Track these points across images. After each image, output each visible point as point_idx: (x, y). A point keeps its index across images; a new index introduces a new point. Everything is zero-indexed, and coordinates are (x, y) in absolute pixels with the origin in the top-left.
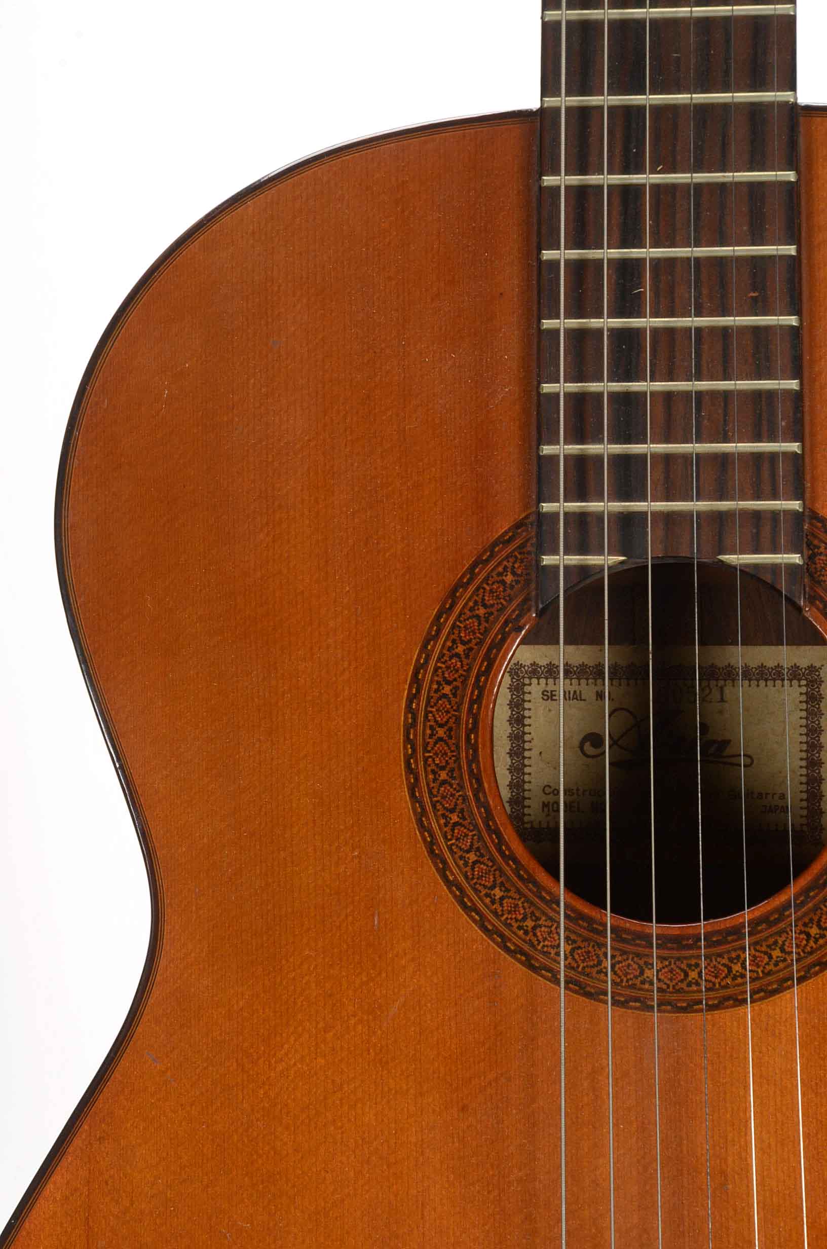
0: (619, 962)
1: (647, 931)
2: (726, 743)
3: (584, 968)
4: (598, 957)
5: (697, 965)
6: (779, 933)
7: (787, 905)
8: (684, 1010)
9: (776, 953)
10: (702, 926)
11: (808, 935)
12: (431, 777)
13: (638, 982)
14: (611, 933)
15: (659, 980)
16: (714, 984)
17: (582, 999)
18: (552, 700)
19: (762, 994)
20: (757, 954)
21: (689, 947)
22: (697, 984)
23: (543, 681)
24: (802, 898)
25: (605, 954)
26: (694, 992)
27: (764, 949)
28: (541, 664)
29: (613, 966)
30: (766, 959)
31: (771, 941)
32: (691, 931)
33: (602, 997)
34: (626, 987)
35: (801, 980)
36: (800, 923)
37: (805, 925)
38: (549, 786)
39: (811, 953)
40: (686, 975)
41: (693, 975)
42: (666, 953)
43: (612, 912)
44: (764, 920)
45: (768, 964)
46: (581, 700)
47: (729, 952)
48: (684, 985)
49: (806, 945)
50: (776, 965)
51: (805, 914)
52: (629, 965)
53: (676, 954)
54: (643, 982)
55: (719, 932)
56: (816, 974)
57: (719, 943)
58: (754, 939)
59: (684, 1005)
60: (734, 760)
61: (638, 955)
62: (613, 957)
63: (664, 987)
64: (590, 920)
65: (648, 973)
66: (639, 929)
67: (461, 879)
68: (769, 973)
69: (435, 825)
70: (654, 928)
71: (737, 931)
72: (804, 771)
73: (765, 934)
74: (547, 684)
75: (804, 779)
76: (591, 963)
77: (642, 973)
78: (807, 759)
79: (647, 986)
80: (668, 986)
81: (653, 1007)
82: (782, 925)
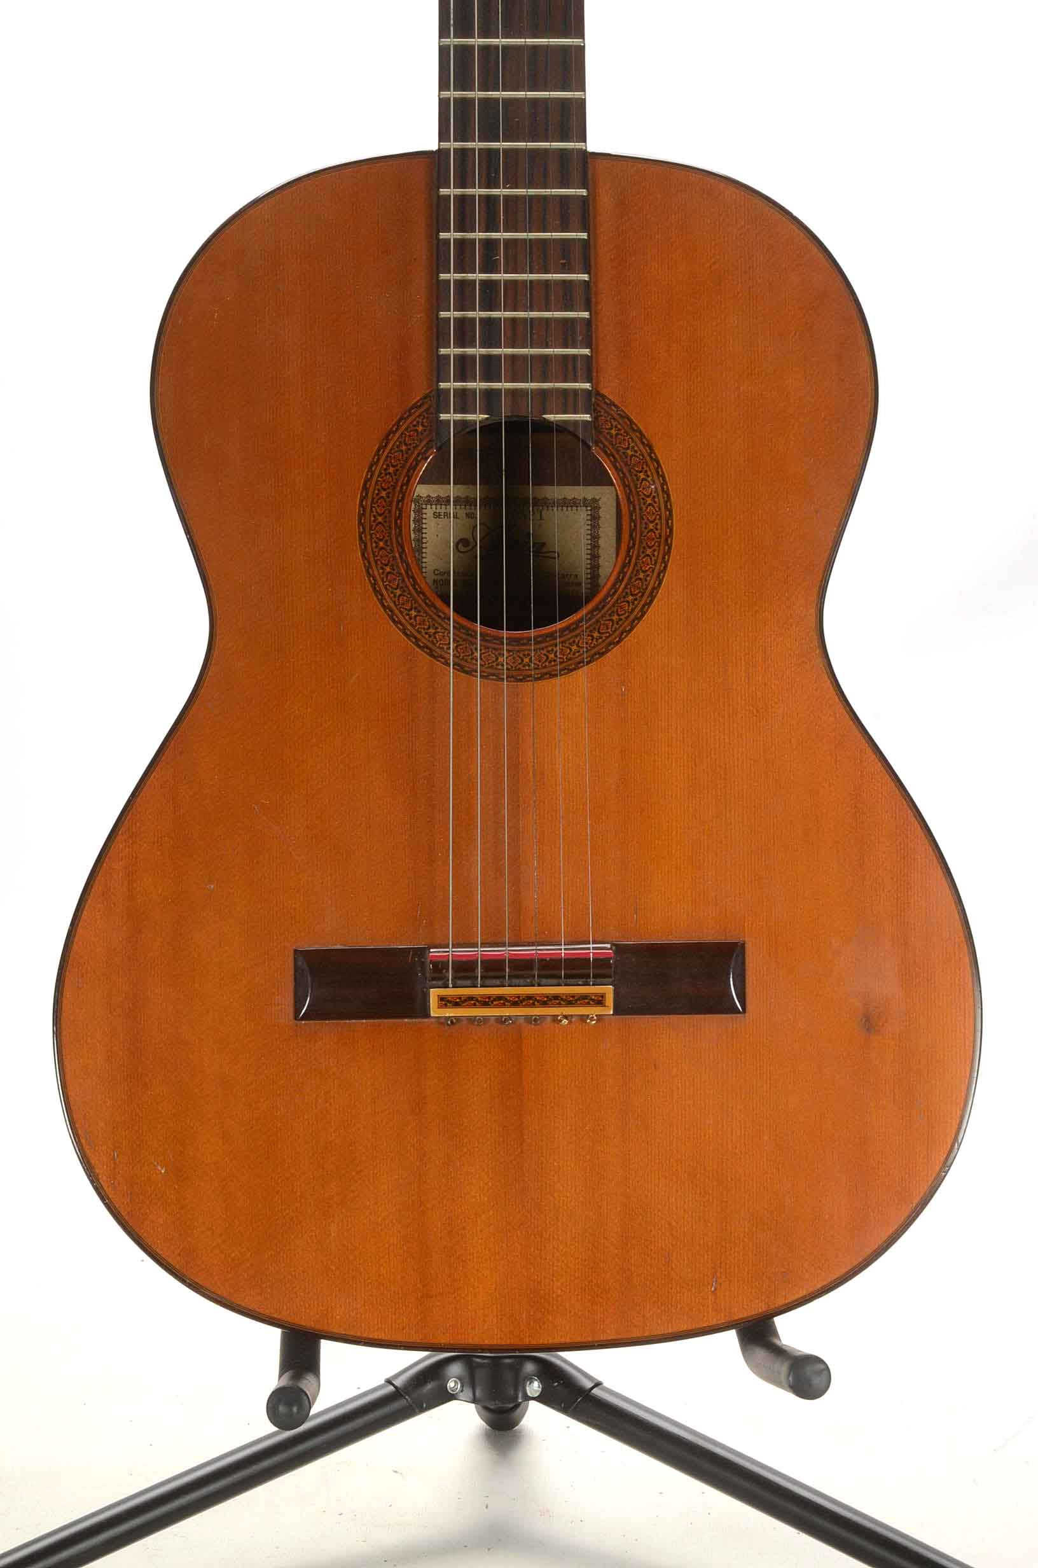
0: (484, 653)
1: (501, 635)
2: (543, 544)
3: (464, 656)
4: (472, 650)
5: (529, 655)
6: (576, 636)
7: (580, 620)
8: (521, 680)
9: (574, 648)
10: (532, 633)
11: (592, 637)
12: (374, 545)
13: (495, 664)
14: (480, 637)
15: (507, 663)
16: (538, 666)
17: (462, 674)
18: (439, 518)
19: (566, 671)
20: (563, 648)
21: (524, 644)
22: (529, 666)
23: (434, 507)
24: (589, 616)
25: (476, 649)
26: (526, 670)
27: (567, 645)
28: (433, 496)
29: (480, 656)
30: (568, 651)
31: (572, 640)
32: (525, 635)
33: (474, 673)
34: (487, 668)
35: (588, 662)
36: (588, 630)
37: (591, 631)
38: (437, 570)
39: (593, 648)
40: (522, 661)
41: (526, 660)
42: (510, 648)
43: (480, 625)
44: (567, 628)
45: (569, 654)
46: (457, 518)
47: (547, 647)
48: (520, 666)
49: (591, 643)
50: (574, 654)
51: (592, 624)
52: (489, 655)
53: (517, 648)
54: (498, 665)
55: (540, 636)
56: (597, 659)
57: (540, 642)
58: (562, 639)
59: (521, 677)
60: (550, 555)
61: (495, 649)
62: (480, 650)
63: (510, 667)
64: (468, 629)
65: (500, 659)
66: (495, 634)
67: (392, 605)
68: (570, 659)
69: (376, 572)
70: (505, 633)
71: (551, 635)
72: (589, 561)
73: (568, 637)
74: (436, 508)
75: (589, 566)
76: (468, 654)
77: (497, 659)
78: (591, 554)
79: (500, 667)
80: (512, 667)
81: (504, 679)
82: (577, 631)
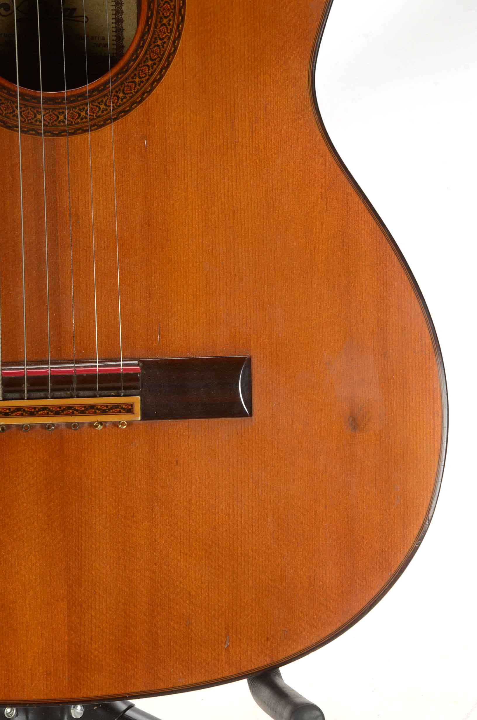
0: (24, 111)
1: (38, 95)
2: (75, 9)
3: (6, 113)
4: (13, 108)
5: (63, 113)
6: (104, 96)
7: (107, 82)
8: (57, 135)
9: (102, 106)
10: (66, 93)
11: (118, 97)
13: (33, 121)
14: (19, 96)
15: (44, 120)
16: (72, 122)
17: (5, 129)
19: (96, 127)
20: (93, 107)
21: (59, 103)
22: (64, 122)
24: (115, 78)
25: (17, 107)
26: (62, 126)
27: (96, 104)
29: (21, 113)
30: (98, 109)
31: (100, 100)
32: (60, 95)
33: (15, 128)
34: (27, 123)
35: (115, 120)
36: (114, 91)
37: (117, 92)
39: (119, 106)
40: (58, 118)
41: (61, 117)
42: (47, 106)
43: (19, 85)
44: (96, 89)
45: (98, 112)
47: (79, 106)
48: (57, 123)
49: (117, 102)
50: (102, 112)
51: (117, 86)
52: (29, 113)
53: (52, 107)
54: (36, 121)
55: (74, 96)
56: (122, 116)
57: (74, 101)
58: (92, 99)
59: (57, 132)
60: (79, 19)
61: (33, 107)
62: (21, 108)
63: (47, 123)
64: (8, 89)
65: (38, 117)
66: (33, 94)
68: (99, 117)
70: (41, 93)
71: (83, 95)
72: (114, 25)
73: (97, 97)
75: (114, 29)
76: (9, 111)
77: (35, 116)
78: (115, 19)
79: (38, 123)
80: (49, 123)
81: (42, 134)
82: (105, 92)
